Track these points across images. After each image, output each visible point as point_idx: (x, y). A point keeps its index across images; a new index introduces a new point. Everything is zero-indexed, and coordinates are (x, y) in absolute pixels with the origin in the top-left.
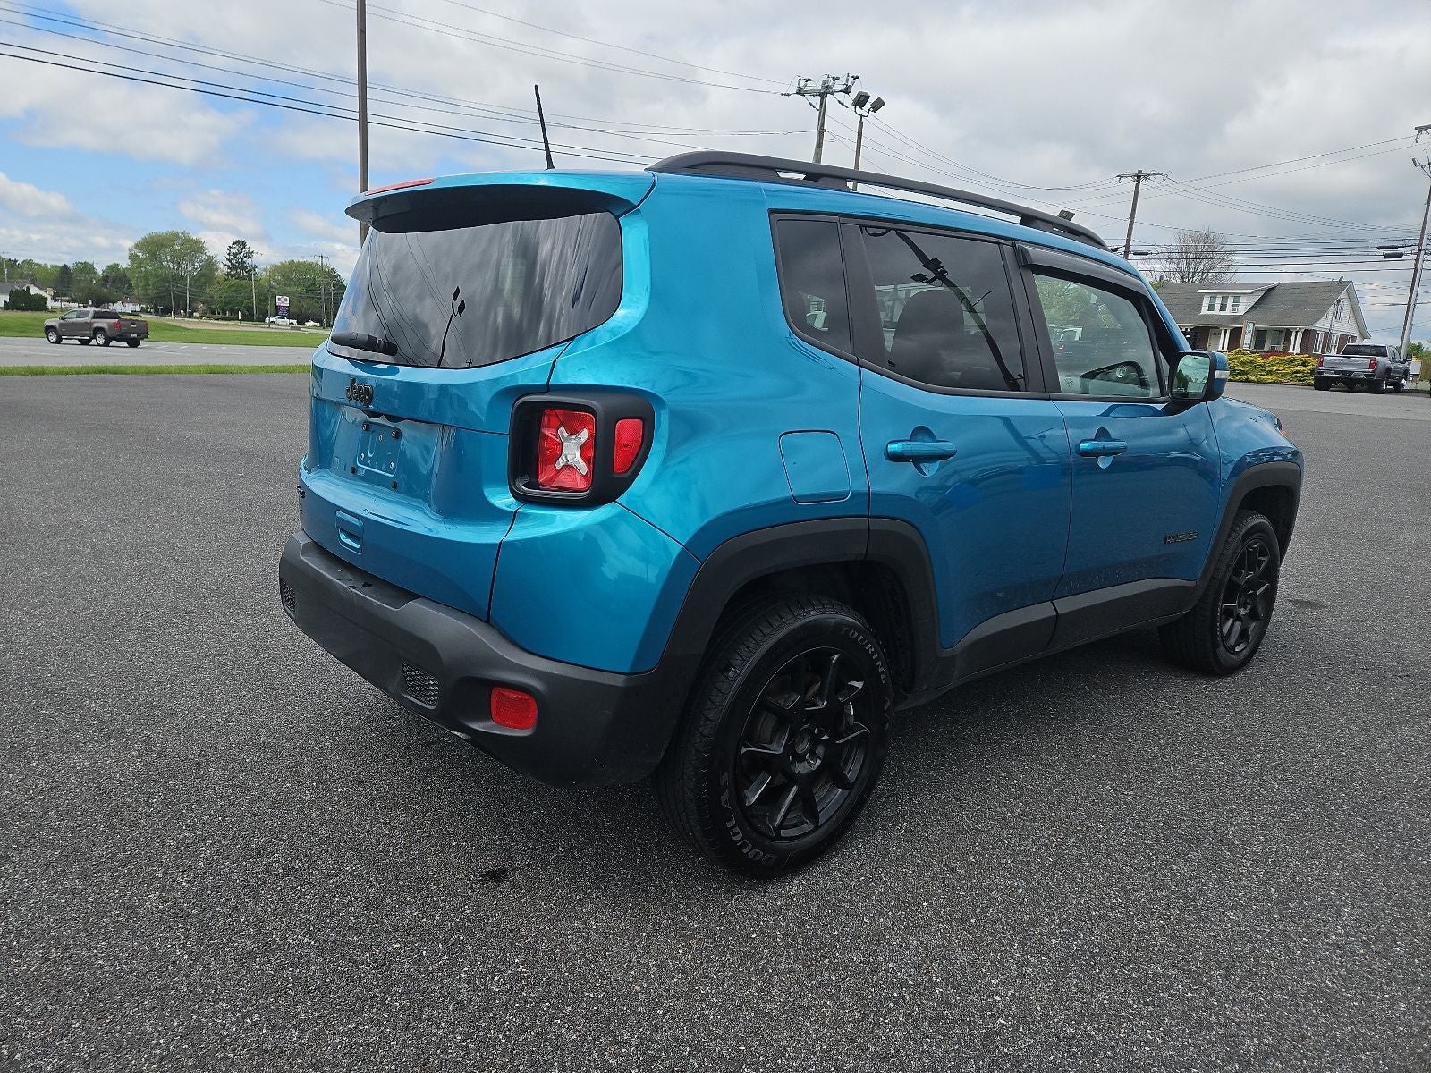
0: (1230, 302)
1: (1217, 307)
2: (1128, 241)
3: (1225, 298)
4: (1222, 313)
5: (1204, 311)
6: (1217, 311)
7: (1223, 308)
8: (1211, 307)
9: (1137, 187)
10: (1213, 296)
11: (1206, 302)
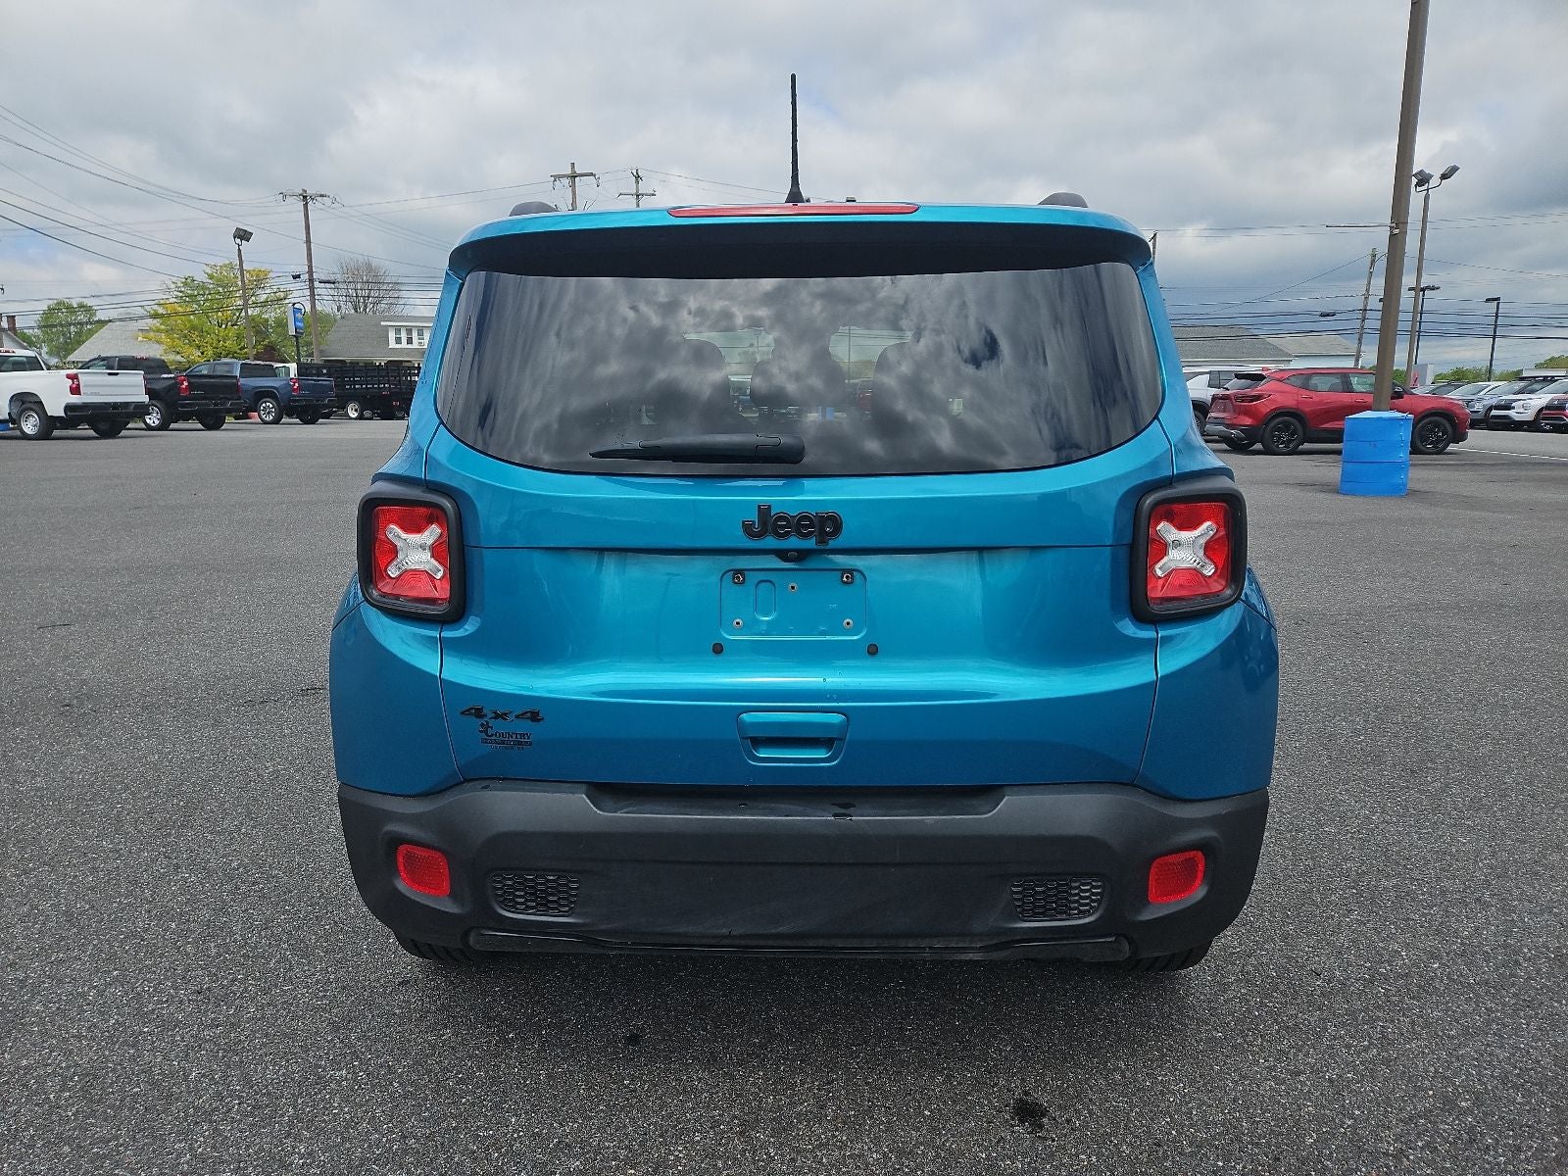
0: (415, 335)
1: (404, 340)
2: (310, 267)
3: (409, 331)
4: (410, 346)
5: (392, 344)
6: (404, 344)
7: (410, 341)
8: (398, 340)
9: (306, 206)
10: (398, 330)
11: (392, 335)
